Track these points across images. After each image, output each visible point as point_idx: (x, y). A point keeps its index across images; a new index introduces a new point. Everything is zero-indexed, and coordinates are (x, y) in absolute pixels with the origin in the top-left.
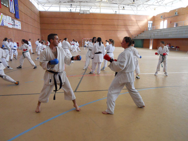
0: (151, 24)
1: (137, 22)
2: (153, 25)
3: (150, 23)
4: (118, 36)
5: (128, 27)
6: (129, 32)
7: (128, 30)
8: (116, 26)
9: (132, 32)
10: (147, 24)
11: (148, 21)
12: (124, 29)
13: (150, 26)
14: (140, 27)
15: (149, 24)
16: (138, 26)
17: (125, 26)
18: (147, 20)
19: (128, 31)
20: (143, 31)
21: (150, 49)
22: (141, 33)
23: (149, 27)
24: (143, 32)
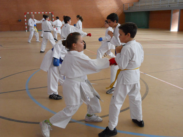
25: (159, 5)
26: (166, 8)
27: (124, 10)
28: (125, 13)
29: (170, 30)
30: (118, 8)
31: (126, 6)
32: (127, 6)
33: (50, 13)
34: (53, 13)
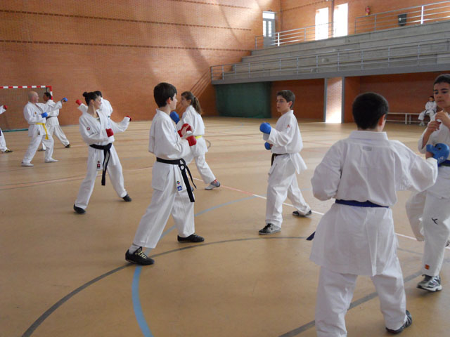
0: (270, 23)
1: (223, 13)
2: (279, 25)
3: (267, 20)
4: (156, 71)
5: (194, 31)
6: (199, 54)
7: (194, 43)
8: (143, 27)
9: (210, 52)
10: (259, 20)
11: (262, 11)
12: (177, 42)
13: (267, 30)
14: (237, 33)
15: (264, 22)
16: (228, 31)
17: (182, 26)
18: (260, 6)
19: (193, 50)
20: (250, 49)
21: (331, 126)
22: (241, 60)
23: (264, 34)
24: (250, 53)
25: (296, 67)
26: (309, 74)
27: (213, 79)
28: (215, 86)
29: (324, 121)
30: (199, 76)
31: (216, 71)
32: (220, 71)
33: (44, 87)
34: (50, 87)
